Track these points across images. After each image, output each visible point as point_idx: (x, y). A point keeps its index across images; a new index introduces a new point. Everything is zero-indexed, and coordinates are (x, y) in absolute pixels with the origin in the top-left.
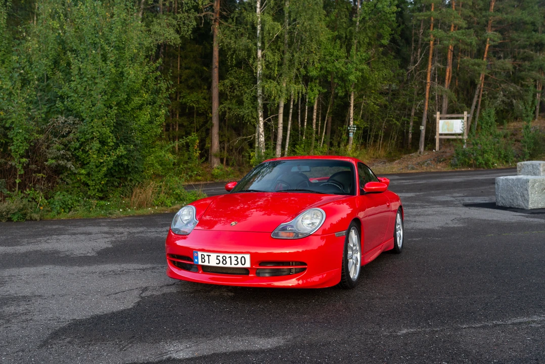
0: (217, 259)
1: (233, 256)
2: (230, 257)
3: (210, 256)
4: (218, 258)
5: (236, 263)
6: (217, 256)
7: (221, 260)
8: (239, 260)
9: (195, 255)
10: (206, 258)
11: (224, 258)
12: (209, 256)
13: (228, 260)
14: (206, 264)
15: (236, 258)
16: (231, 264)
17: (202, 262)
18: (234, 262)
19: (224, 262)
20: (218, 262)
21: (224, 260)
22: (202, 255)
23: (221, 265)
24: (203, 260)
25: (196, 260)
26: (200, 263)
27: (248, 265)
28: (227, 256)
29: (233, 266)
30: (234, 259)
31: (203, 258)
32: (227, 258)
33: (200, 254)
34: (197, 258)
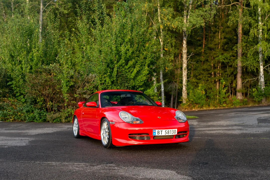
1: (172, 130)
2: (171, 131)
4: (166, 131)
7: (167, 132)
8: (174, 132)
9: (154, 131)
10: (160, 132)
11: (168, 131)
12: (161, 131)
13: (170, 132)
14: (160, 135)
17: (158, 134)
18: (172, 133)
19: (168, 133)
20: (166, 133)
22: (158, 131)
23: (167, 135)
24: (158, 133)
25: (154, 134)
26: (157, 135)
27: (176, 134)
28: (170, 130)
29: (172, 134)
30: (172, 131)
31: (158, 132)
32: (170, 131)
33: (157, 131)
34: (155, 132)
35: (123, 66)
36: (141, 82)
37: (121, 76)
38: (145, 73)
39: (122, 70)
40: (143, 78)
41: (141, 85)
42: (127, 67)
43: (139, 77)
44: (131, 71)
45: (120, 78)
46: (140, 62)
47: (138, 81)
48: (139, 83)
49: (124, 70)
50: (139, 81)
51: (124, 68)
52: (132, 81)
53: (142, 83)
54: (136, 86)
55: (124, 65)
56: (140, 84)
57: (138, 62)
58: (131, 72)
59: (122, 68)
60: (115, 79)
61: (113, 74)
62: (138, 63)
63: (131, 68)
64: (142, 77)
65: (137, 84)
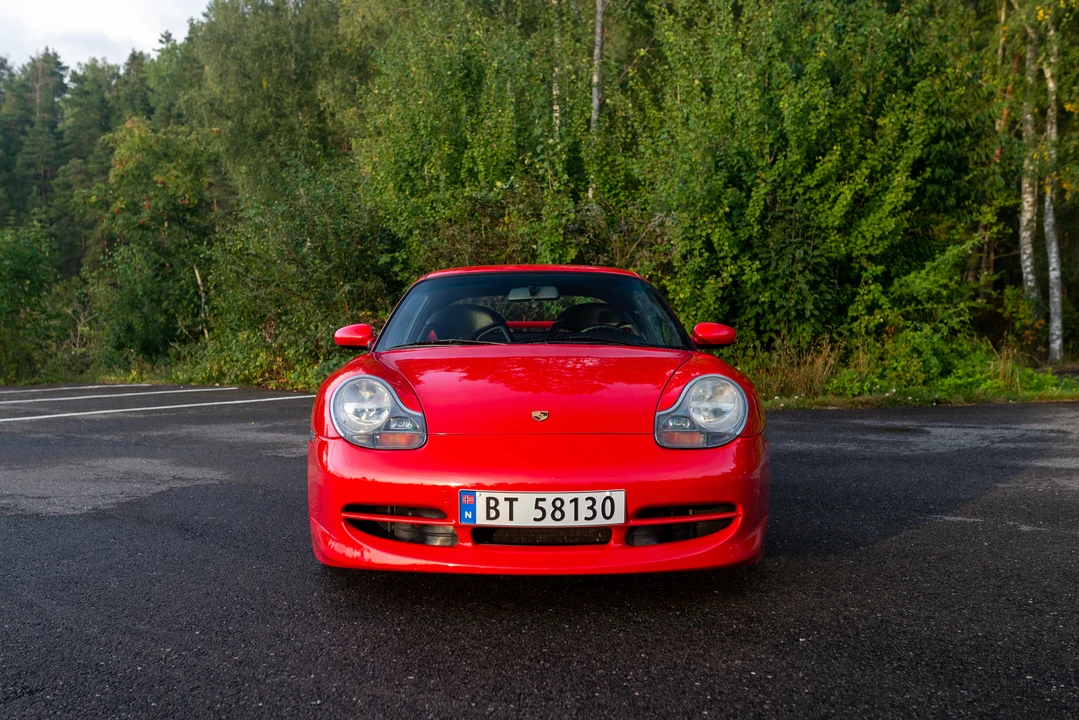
0: (537, 507)
1: (582, 496)
2: (575, 501)
3: (516, 499)
4: (541, 504)
5: (590, 514)
6: (538, 500)
7: (549, 509)
8: (599, 508)
9: (466, 499)
10: (504, 507)
11: (558, 504)
12: (511, 501)
13: (569, 508)
14: (503, 521)
15: (590, 503)
16: (576, 519)
17: (488, 518)
18: (584, 512)
19: (558, 515)
20: (539, 514)
21: (556, 508)
22: (488, 499)
23: (548, 522)
24: (493, 513)
25: (469, 515)
26: (481, 520)
27: (619, 518)
28: (567, 497)
29: (582, 522)
30: (584, 505)
31: (492, 507)
32: (567, 502)
33: (481, 497)
34: (472, 508)
35: (795, 176)
36: (875, 242)
37: (782, 218)
38: (895, 200)
39: (794, 192)
40: (882, 226)
41: (878, 252)
42: (810, 180)
43: (869, 220)
44: (833, 196)
45: (781, 225)
46: (877, 157)
47: (864, 237)
48: (866, 247)
49: (804, 193)
50: (868, 235)
51: (802, 184)
52: (833, 238)
53: (881, 246)
54: (857, 257)
55: (799, 171)
56: (871, 249)
57: (869, 155)
58: (830, 200)
59: (793, 185)
60: (756, 230)
61: (750, 209)
62: (869, 161)
63: (833, 185)
64: (880, 219)
65: (858, 248)
